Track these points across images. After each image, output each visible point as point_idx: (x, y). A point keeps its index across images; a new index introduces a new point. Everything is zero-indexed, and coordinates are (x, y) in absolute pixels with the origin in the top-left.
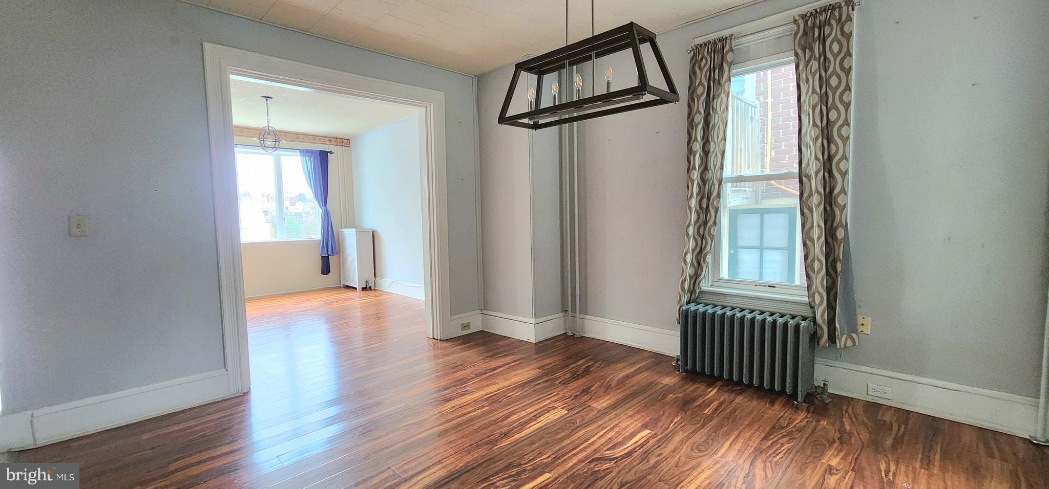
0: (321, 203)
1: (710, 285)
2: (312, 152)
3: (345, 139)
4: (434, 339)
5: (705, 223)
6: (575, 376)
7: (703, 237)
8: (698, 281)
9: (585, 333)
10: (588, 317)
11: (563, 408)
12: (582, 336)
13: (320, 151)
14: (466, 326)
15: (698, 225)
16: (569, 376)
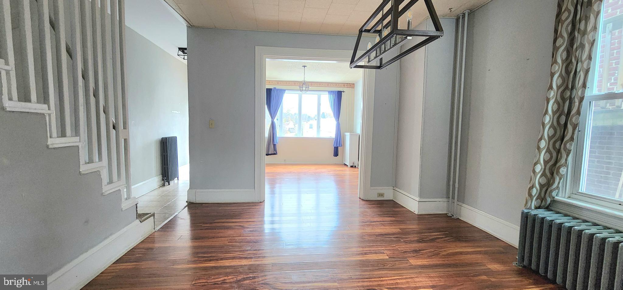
0: (336, 118)
1: (567, 196)
2: (334, 92)
3: (352, 84)
4: (360, 198)
5: (562, 138)
6: (421, 240)
7: (559, 152)
8: (549, 190)
9: (460, 217)
10: (464, 205)
11: (387, 255)
12: (458, 219)
13: (338, 91)
14: (381, 195)
15: (554, 140)
16: (416, 239)
